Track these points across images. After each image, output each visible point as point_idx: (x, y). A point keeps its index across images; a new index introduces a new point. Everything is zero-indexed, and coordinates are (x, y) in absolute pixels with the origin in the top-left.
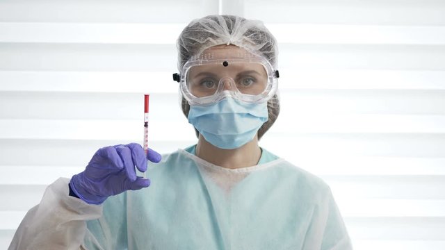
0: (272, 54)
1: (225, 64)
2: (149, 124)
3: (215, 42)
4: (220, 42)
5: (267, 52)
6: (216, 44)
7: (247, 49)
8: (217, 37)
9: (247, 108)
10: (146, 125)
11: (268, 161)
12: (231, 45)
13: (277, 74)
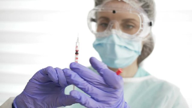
0: (150, 11)
1: (114, 12)
2: (79, 52)
5: (146, 9)
7: (131, 5)
10: (77, 53)
11: (140, 76)
12: (121, 1)
13: (151, 24)
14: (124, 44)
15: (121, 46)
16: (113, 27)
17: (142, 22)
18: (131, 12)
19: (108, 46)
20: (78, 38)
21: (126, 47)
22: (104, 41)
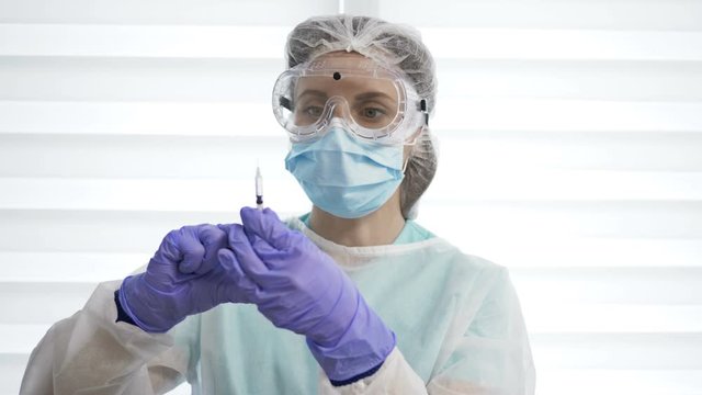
0: (422, 76)
1: (337, 76)
3: (331, 46)
4: (338, 46)
6: (332, 49)
7: (376, 60)
8: (336, 40)
9: (366, 148)
12: (353, 52)
13: (422, 106)
14: (361, 152)
15: (354, 156)
16: (337, 113)
17: (403, 99)
18: (375, 76)
19: (326, 159)
20: (258, 169)
21: (368, 160)
22: (314, 147)
